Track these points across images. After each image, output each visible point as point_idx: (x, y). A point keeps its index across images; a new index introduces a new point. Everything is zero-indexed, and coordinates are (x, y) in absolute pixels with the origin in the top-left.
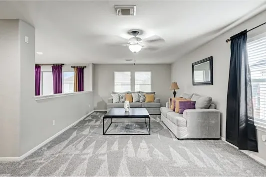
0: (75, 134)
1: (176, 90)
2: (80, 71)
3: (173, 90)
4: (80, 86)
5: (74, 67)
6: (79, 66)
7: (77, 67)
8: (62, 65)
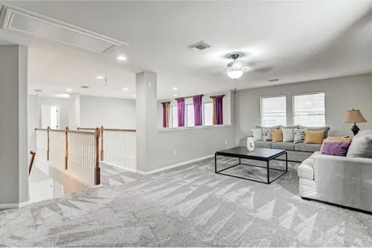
0: (193, 167)
1: (357, 125)
2: (219, 101)
3: (353, 125)
4: (219, 119)
5: (213, 97)
6: (217, 95)
7: (215, 97)
8: (202, 96)
